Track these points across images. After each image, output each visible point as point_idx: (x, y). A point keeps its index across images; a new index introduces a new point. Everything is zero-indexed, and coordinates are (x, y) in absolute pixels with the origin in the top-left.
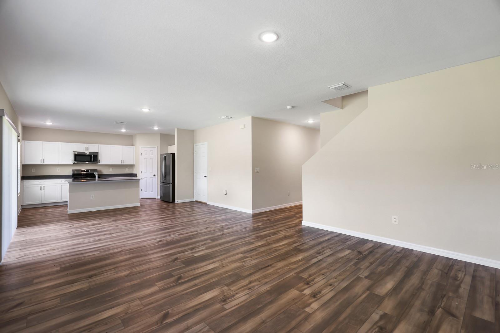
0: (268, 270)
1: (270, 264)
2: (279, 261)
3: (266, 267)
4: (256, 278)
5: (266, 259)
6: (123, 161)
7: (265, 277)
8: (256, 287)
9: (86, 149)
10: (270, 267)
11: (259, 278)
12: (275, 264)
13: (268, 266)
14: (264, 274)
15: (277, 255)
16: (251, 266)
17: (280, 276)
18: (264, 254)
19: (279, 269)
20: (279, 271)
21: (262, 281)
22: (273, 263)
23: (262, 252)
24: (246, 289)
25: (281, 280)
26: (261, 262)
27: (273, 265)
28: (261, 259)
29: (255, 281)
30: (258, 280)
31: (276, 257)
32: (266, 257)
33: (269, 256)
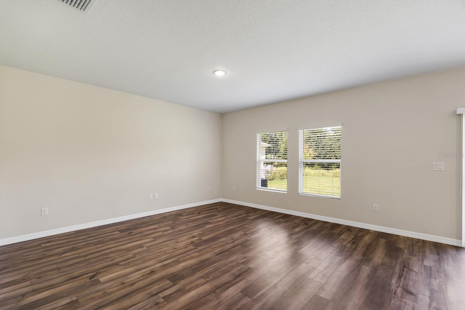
0: (220, 250)
1: (217, 256)
2: (208, 259)
3: (222, 253)
4: (230, 245)
5: (221, 262)
7: (222, 246)
8: (229, 240)
10: (218, 253)
11: (227, 245)
12: (212, 256)
13: (219, 254)
14: (223, 248)
15: (207, 268)
16: (236, 253)
17: (211, 247)
18: (223, 269)
19: (210, 252)
20: (210, 250)
21: (225, 243)
22: (215, 257)
23: (226, 272)
24: (235, 239)
25: (211, 244)
26: (226, 258)
27: (215, 254)
28: (226, 261)
29: (229, 243)
30: (227, 244)
31: (210, 264)
32: (221, 264)
33: (219, 265)
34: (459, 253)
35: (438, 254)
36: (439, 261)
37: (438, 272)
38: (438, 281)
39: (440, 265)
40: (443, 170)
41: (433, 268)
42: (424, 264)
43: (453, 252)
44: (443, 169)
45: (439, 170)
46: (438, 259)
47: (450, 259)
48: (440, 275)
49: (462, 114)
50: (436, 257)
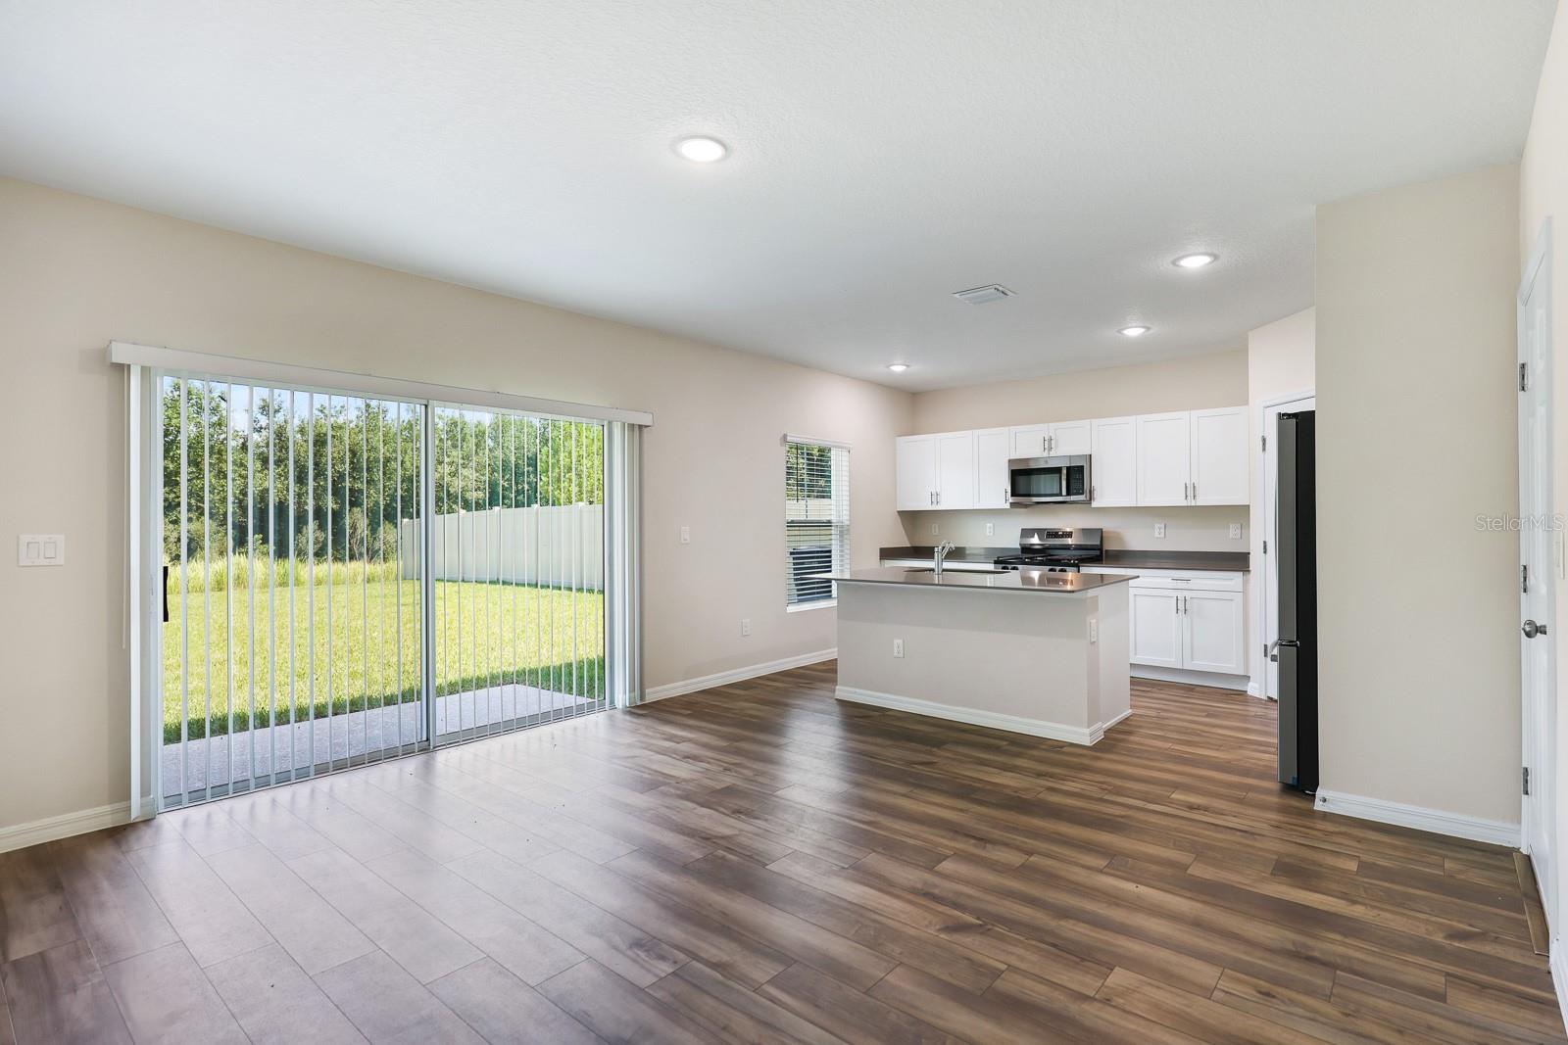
6: (1191, 490)
9: (1048, 443)
34: (124, 848)
35: (56, 887)
36: (70, 914)
37: (77, 956)
38: (84, 993)
39: (75, 924)
40: (62, 563)
41: (53, 955)
42: (13, 957)
43: (103, 855)
44: (60, 560)
45: (46, 562)
46: (60, 908)
47: (105, 884)
48: (88, 962)
49: (129, 366)
50: (53, 903)
